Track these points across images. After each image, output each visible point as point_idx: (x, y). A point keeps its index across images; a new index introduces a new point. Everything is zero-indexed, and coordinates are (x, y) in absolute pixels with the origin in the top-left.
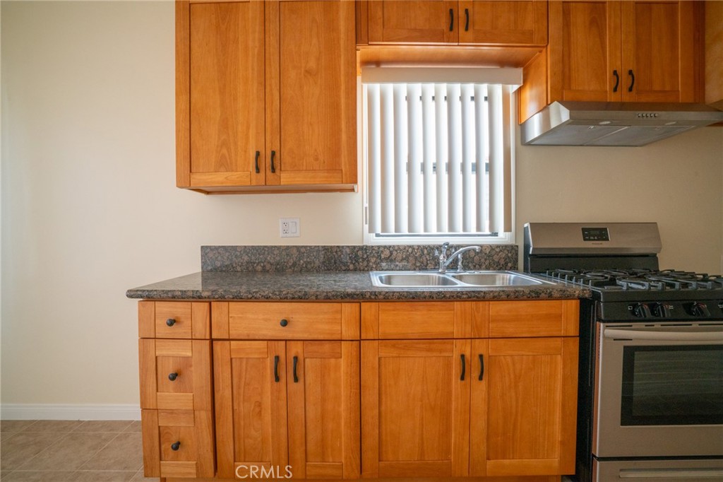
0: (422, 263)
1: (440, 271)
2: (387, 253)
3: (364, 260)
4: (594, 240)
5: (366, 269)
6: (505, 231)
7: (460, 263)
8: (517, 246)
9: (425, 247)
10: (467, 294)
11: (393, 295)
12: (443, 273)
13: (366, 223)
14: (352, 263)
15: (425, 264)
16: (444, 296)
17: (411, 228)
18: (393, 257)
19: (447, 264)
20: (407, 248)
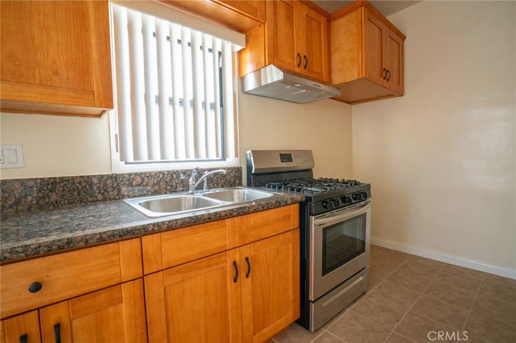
0: (172, 186)
1: (190, 192)
2: (139, 179)
3: (114, 188)
4: (287, 162)
5: (117, 197)
6: (235, 157)
7: (205, 184)
8: (241, 168)
9: (174, 172)
10: (237, 211)
11: (176, 223)
12: (192, 194)
13: (117, 151)
14: (100, 193)
15: (175, 187)
16: (220, 216)
17: (163, 155)
18: (145, 183)
19: (195, 186)
20: (158, 174)
